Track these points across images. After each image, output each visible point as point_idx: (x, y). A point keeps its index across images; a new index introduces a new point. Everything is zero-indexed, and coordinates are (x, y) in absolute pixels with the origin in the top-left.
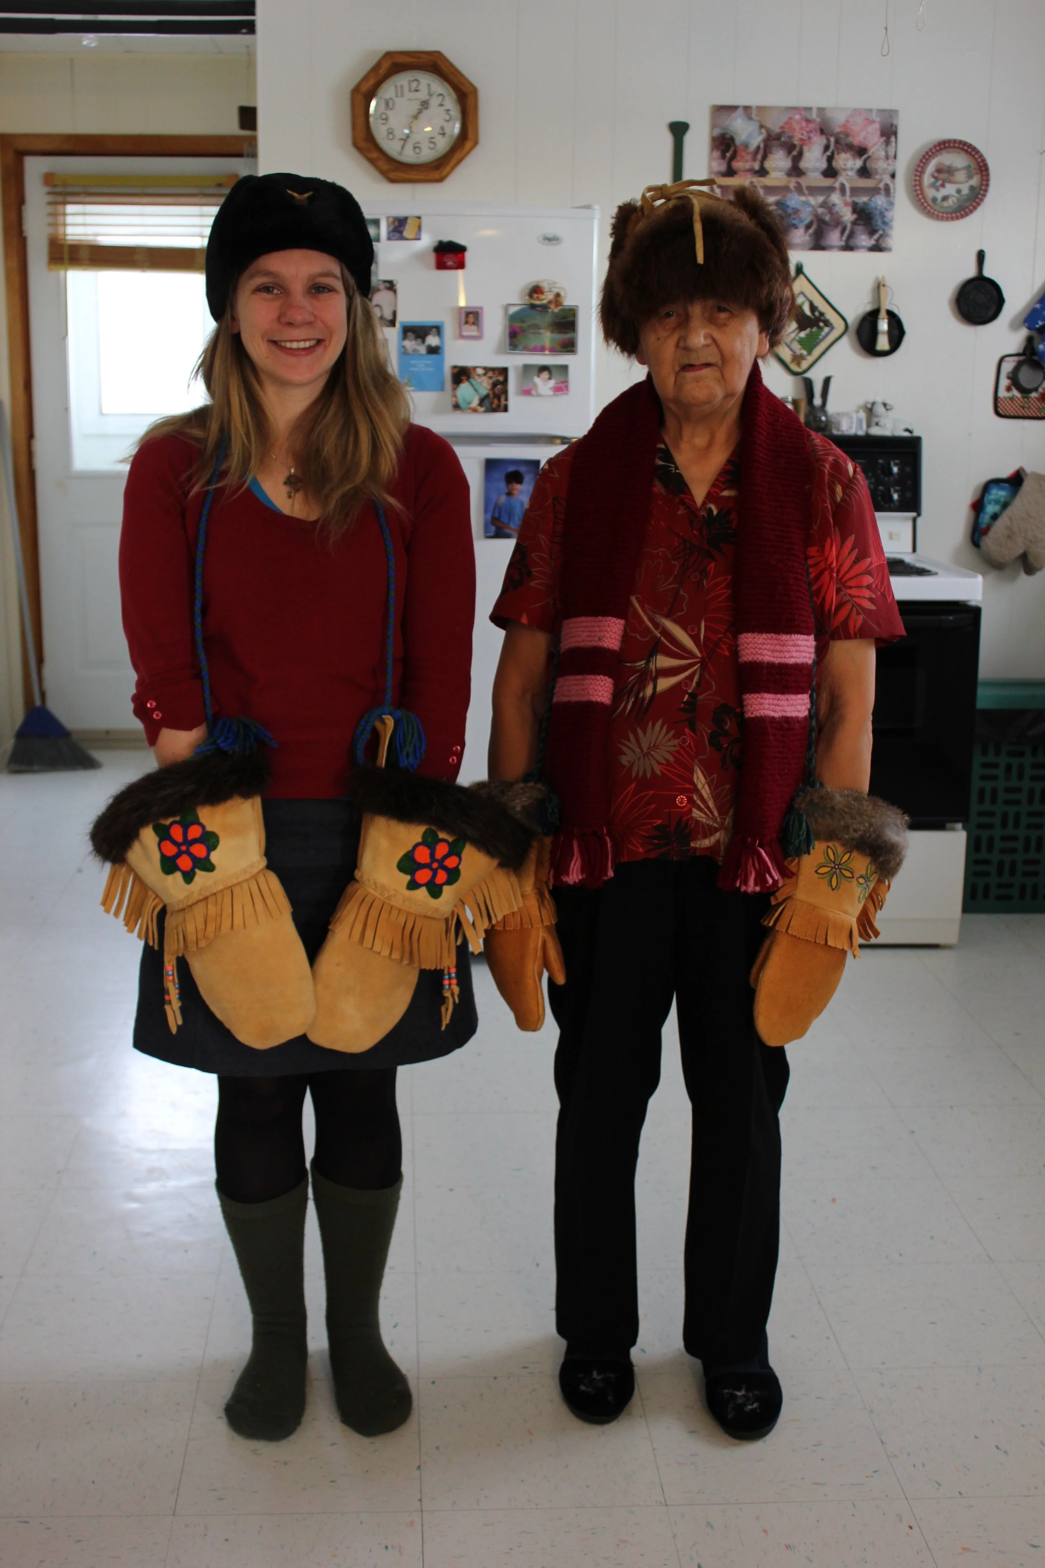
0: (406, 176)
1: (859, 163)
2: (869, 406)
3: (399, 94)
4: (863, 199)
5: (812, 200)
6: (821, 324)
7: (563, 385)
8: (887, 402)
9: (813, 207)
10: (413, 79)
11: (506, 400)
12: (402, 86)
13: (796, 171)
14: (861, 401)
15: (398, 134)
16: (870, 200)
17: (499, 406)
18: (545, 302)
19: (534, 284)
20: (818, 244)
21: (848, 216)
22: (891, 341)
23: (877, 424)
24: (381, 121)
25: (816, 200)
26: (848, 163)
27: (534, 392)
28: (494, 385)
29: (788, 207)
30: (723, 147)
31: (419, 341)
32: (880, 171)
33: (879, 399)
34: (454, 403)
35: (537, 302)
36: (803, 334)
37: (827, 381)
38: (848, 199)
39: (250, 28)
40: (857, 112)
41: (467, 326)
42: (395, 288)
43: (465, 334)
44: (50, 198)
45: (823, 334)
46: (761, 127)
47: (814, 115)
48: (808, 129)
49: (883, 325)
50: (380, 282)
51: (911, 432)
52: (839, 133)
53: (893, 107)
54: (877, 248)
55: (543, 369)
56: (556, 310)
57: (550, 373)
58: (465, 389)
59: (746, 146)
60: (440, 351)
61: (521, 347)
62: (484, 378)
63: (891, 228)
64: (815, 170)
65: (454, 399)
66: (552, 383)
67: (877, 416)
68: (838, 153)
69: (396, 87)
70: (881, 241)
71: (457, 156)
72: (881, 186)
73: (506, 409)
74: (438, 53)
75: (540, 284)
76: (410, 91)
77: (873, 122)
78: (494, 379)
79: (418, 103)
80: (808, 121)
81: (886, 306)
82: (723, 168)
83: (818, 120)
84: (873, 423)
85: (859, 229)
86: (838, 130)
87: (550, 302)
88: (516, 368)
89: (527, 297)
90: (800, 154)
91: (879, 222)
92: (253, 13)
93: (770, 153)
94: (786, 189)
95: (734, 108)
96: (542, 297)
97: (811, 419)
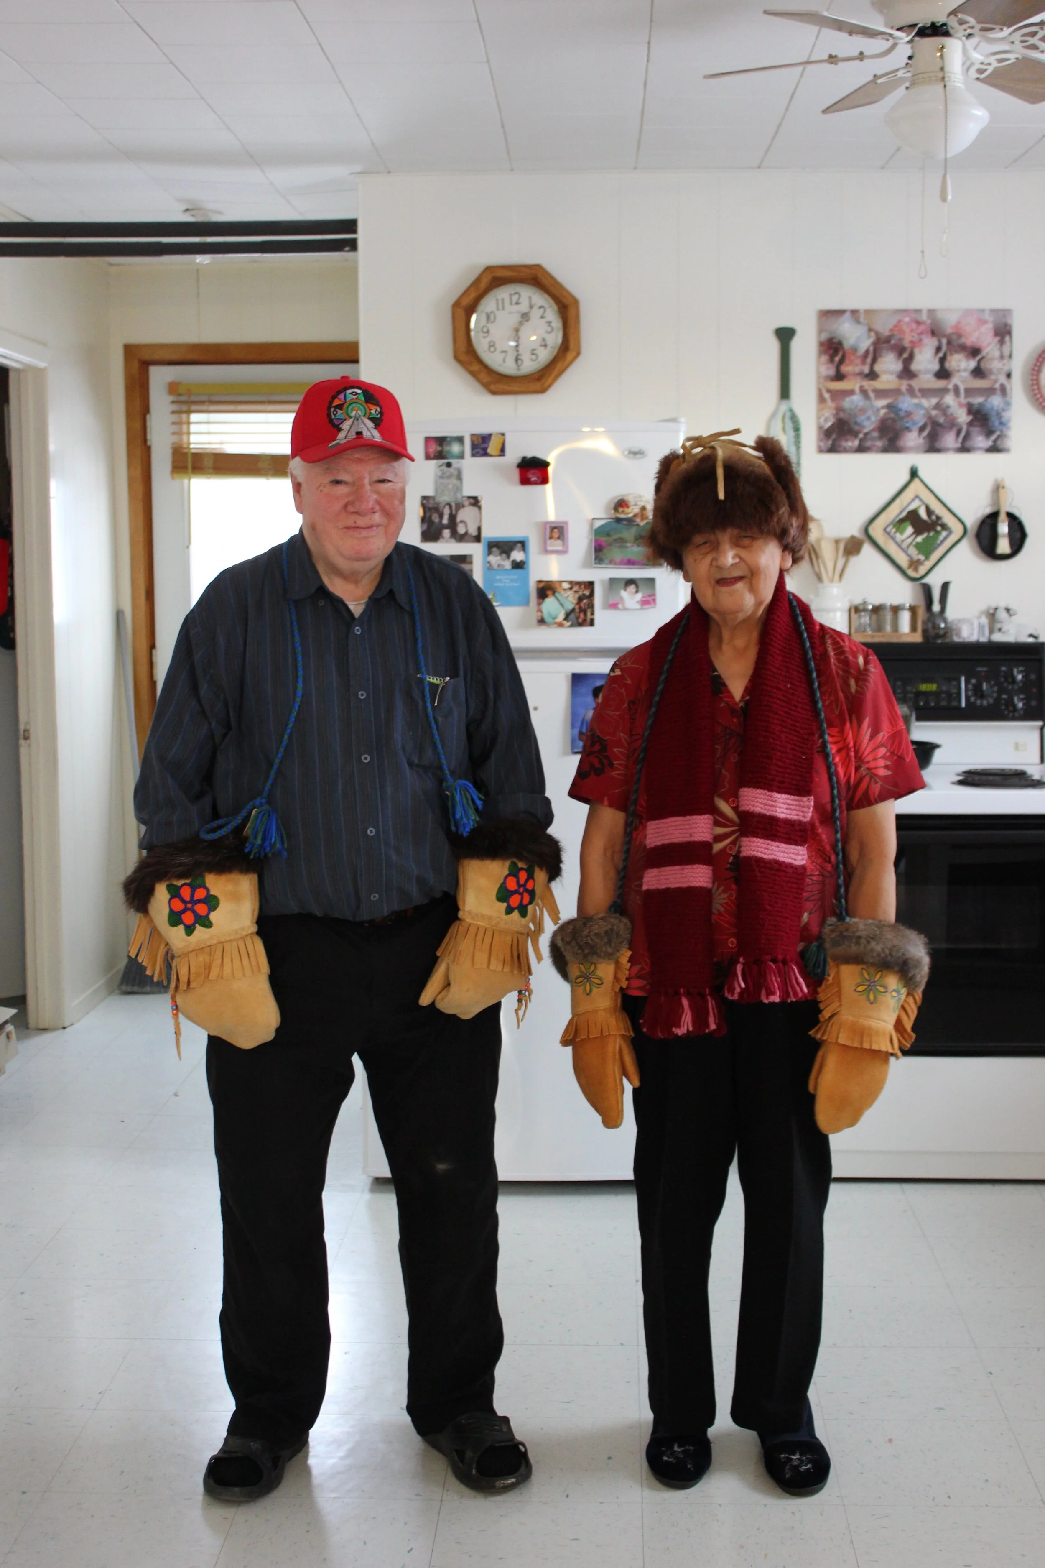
0: (507, 388)
1: (972, 364)
2: (991, 611)
3: (500, 307)
4: (977, 400)
5: (925, 403)
6: (939, 528)
7: (650, 599)
8: (1010, 607)
9: (926, 409)
10: (513, 292)
11: (592, 614)
12: (503, 300)
13: (907, 373)
14: (983, 607)
15: (499, 347)
16: (986, 400)
17: (585, 620)
18: (630, 515)
19: (619, 498)
20: (933, 446)
21: (963, 417)
22: (1012, 544)
23: (1000, 630)
24: (481, 335)
25: (928, 403)
26: (961, 364)
27: (620, 606)
28: (580, 599)
29: (900, 410)
30: (831, 352)
31: (504, 555)
32: (995, 371)
33: (1002, 604)
34: (540, 618)
35: (622, 516)
36: (919, 539)
37: (945, 587)
38: (963, 400)
39: (353, 245)
40: (968, 312)
41: (552, 541)
42: (480, 504)
43: (549, 548)
44: (175, 407)
45: (941, 538)
46: (870, 330)
47: (924, 317)
48: (919, 331)
49: (1003, 528)
50: (465, 499)
51: (1036, 637)
52: (950, 334)
53: (1006, 306)
54: (995, 449)
55: (630, 582)
56: (642, 524)
57: (637, 586)
58: (550, 605)
59: (855, 350)
60: (525, 566)
61: (606, 561)
62: (570, 593)
63: (1008, 428)
64: (927, 372)
65: (540, 614)
66: (639, 596)
67: (999, 622)
68: (951, 355)
69: (497, 300)
70: (999, 442)
71: (559, 366)
72: (997, 386)
73: (592, 623)
74: (538, 267)
75: (626, 498)
76: (511, 304)
77: (985, 322)
78: (580, 593)
79: (519, 315)
80: (918, 323)
81: (1005, 508)
82: (832, 372)
83: (929, 322)
84: (996, 630)
85: (975, 430)
86: (949, 331)
87: (635, 516)
88: (602, 581)
89: (613, 512)
90: (911, 357)
91: (997, 423)
92: (355, 231)
93: (880, 356)
94: (897, 392)
95: (841, 312)
96: (626, 510)
97: (930, 625)
